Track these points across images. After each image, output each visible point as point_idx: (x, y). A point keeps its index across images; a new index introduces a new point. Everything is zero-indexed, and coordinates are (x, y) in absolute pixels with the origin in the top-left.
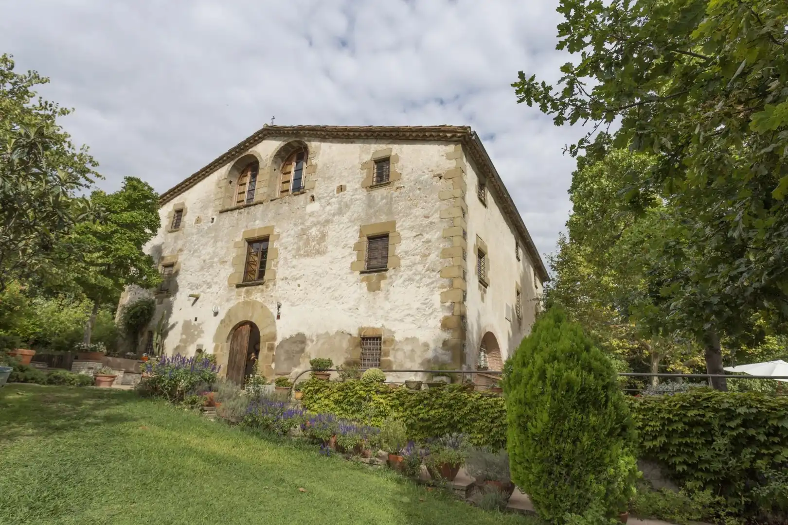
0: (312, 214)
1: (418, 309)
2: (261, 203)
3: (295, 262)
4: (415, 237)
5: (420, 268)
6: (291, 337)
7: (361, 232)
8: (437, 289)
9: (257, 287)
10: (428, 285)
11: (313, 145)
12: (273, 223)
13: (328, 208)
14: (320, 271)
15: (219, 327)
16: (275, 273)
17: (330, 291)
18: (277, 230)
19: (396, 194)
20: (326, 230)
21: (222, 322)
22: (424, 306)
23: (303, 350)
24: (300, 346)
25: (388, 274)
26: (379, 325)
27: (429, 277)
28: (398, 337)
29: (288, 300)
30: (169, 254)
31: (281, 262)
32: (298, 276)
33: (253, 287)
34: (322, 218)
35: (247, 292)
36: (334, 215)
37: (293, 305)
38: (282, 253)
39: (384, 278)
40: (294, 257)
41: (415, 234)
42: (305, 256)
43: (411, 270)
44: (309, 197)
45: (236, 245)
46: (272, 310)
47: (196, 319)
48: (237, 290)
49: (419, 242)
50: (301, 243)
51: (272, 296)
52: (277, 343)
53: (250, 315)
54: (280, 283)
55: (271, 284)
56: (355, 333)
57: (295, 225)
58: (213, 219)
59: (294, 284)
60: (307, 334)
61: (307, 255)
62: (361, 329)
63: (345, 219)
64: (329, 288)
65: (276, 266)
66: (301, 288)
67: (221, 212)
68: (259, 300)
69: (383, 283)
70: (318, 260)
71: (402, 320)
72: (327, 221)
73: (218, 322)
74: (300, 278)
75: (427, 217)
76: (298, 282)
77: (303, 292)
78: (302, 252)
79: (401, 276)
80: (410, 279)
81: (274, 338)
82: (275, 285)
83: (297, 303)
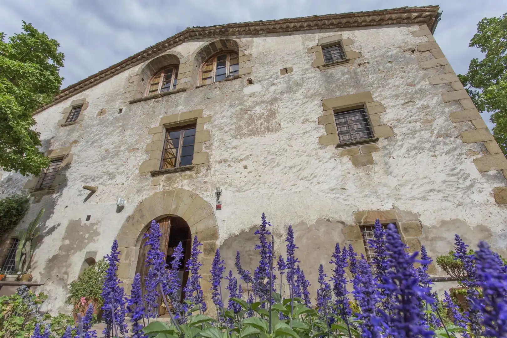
0: (252, 95)
1: (444, 182)
2: (184, 90)
3: (235, 142)
4: (403, 104)
5: (426, 135)
6: (242, 233)
7: (323, 105)
8: (464, 156)
9: (183, 174)
10: (447, 153)
11: (243, 41)
12: (200, 107)
13: (273, 88)
14: (273, 149)
15: (124, 227)
16: (208, 156)
17: (295, 170)
18: (206, 113)
19: (359, 70)
20: (275, 107)
21: (129, 219)
22: (453, 178)
25: (379, 144)
26: (388, 207)
27: (445, 144)
28: (427, 221)
29: (231, 185)
30: (59, 147)
31: (216, 144)
32: (242, 157)
33: (177, 174)
34: (268, 97)
35: (169, 179)
36: (282, 93)
37: (239, 190)
38: (217, 135)
39: (376, 149)
40: (235, 137)
41: (403, 102)
42: (250, 135)
43: (414, 138)
44: (246, 82)
45: (151, 132)
46: (207, 199)
47: (88, 218)
48: (152, 179)
49: (412, 109)
50: (242, 123)
51: (205, 182)
52: (219, 242)
53: (174, 207)
54: (215, 166)
55: (203, 170)
56: (350, 220)
57: (231, 106)
58: (121, 110)
59: (239, 167)
61: (253, 133)
62: (358, 215)
63: (299, 95)
64: (291, 168)
65: (209, 147)
66: (249, 169)
67: (132, 103)
68: (186, 188)
69: (375, 156)
70: (270, 137)
71: (424, 198)
72: (274, 100)
73: (123, 220)
74: (247, 158)
75: (412, 85)
76: (244, 163)
77: (254, 174)
78: (245, 131)
79: (401, 146)
80: (418, 148)
81: (214, 235)
82: (209, 168)
83: (245, 188)
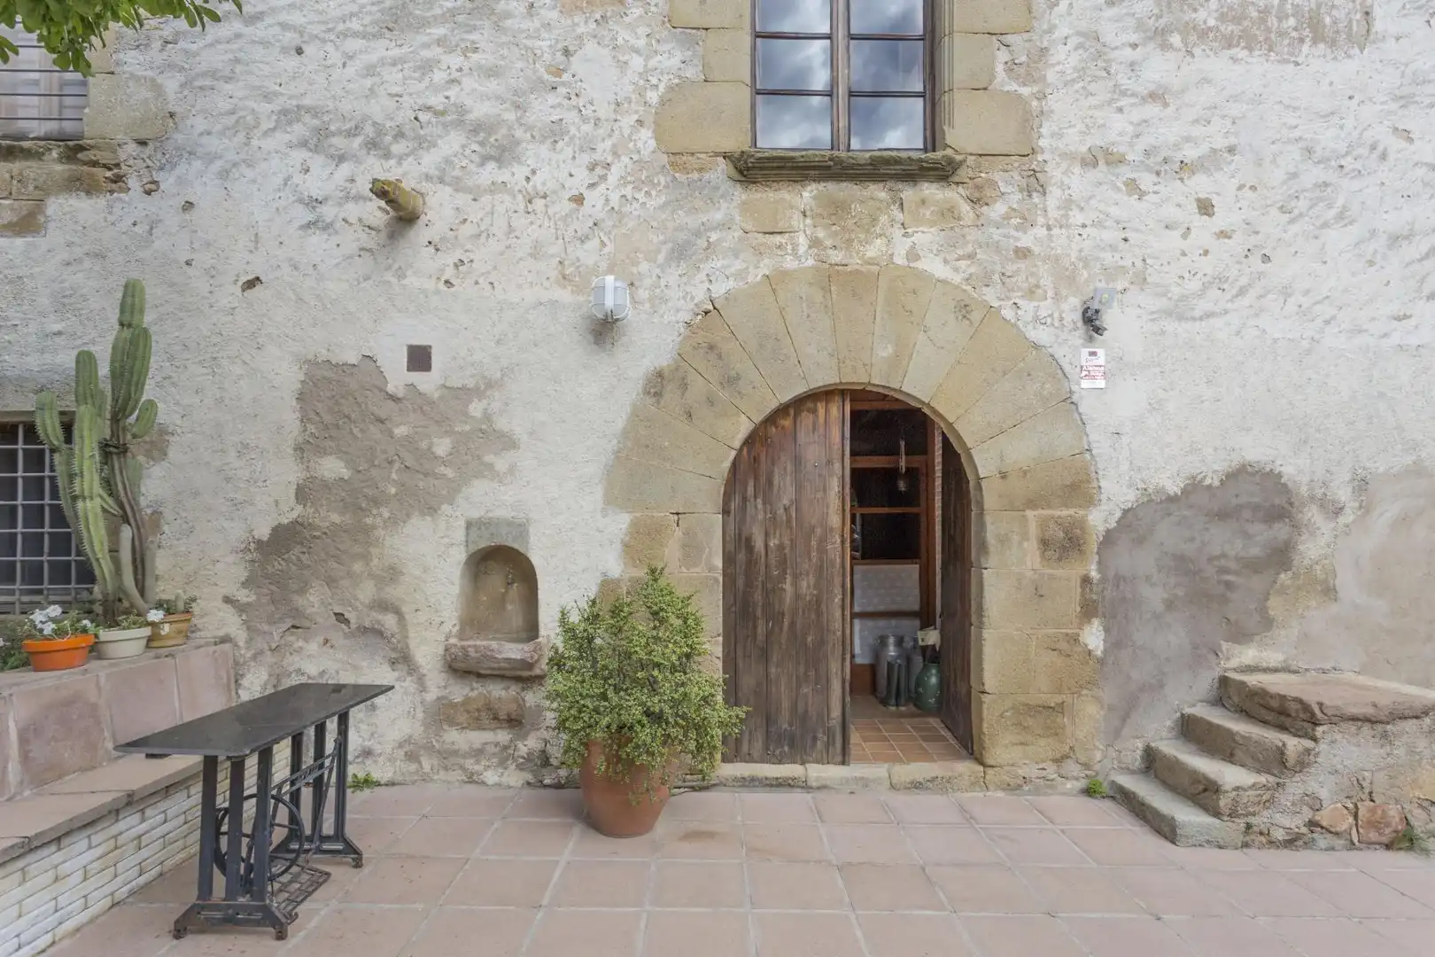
3: (1159, 68)
6: (1194, 487)
9: (908, 193)
14: (1328, 138)
15: (637, 417)
16: (1028, 121)
17: (1411, 251)
21: (657, 385)
23: (1281, 556)
24: (1264, 536)
29: (1141, 281)
31: (1065, 59)
32: (1190, 153)
33: (878, 192)
35: (837, 210)
37: (1179, 312)
40: (1159, 37)
42: (1229, 43)
46: (1041, 335)
47: (419, 358)
48: (740, 194)
51: (1023, 253)
52: (1099, 519)
53: (885, 351)
54: (1067, 181)
55: (1007, 183)
59: (1177, 197)
60: (1295, 468)
64: (1395, 240)
65: (1031, 68)
66: (1220, 220)
68: (934, 266)
70: (1316, 76)
73: (629, 394)
74: (1212, 161)
76: (1201, 185)
77: (1237, 244)
81: (1080, 489)
82: (1035, 183)
83: (1202, 306)
